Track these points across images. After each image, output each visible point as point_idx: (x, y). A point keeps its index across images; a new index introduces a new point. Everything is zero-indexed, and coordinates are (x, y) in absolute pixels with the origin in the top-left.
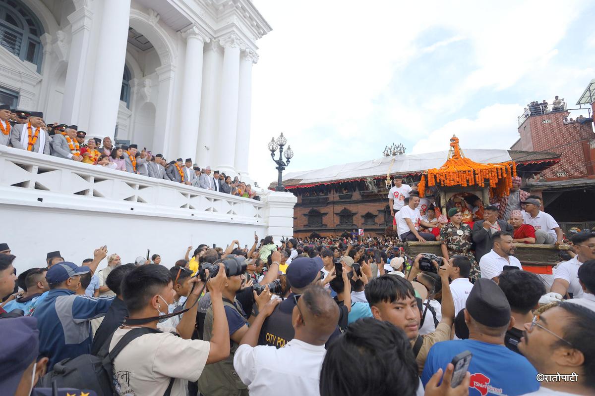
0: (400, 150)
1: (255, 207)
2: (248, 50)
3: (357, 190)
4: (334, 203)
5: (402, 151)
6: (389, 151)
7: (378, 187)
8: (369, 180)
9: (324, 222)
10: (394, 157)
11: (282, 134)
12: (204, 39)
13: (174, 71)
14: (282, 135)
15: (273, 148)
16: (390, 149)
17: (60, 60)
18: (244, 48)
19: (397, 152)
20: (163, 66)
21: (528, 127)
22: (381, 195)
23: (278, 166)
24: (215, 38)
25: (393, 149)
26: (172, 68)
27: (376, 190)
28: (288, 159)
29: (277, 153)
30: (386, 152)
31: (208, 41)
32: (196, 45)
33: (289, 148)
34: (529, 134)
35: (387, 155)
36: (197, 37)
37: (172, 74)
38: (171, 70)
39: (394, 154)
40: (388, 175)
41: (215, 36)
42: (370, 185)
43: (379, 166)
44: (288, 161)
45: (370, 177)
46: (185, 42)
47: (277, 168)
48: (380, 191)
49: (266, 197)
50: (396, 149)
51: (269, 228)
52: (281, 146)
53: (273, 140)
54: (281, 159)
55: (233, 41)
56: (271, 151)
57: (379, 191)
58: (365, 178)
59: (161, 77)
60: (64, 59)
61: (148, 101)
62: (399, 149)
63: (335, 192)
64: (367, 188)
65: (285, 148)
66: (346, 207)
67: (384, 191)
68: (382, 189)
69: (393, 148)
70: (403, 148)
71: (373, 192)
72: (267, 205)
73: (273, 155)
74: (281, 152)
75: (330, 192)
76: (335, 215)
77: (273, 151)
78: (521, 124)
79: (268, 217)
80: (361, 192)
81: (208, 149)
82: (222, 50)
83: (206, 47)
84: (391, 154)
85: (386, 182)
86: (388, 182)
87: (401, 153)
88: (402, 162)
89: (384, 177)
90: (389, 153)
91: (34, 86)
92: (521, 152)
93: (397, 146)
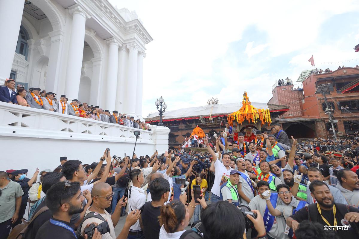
1: (150, 134)
2: (141, 51)
3: (194, 122)
4: (182, 130)
5: (217, 102)
6: (210, 102)
7: (206, 122)
8: (201, 117)
9: (176, 140)
10: (213, 105)
12: (119, 45)
13: (102, 61)
14: (161, 97)
15: (158, 104)
16: (211, 101)
18: (139, 50)
19: (214, 102)
20: (95, 58)
21: (276, 91)
22: (207, 125)
23: (160, 113)
24: (124, 44)
25: (212, 101)
26: (101, 59)
27: (204, 123)
28: (164, 109)
29: (160, 107)
31: (121, 46)
32: (114, 48)
33: (165, 104)
34: (277, 95)
35: (210, 104)
36: (115, 44)
37: (101, 63)
39: (213, 104)
40: (211, 115)
41: (124, 43)
42: (201, 120)
43: (206, 109)
44: (164, 110)
45: (201, 116)
46: (108, 46)
48: (207, 123)
49: (154, 129)
50: (214, 101)
51: (157, 145)
52: (161, 103)
53: (158, 100)
54: (161, 110)
55: (134, 47)
56: (157, 106)
57: (206, 124)
58: (198, 117)
59: (95, 64)
61: (86, 76)
62: (215, 101)
63: (182, 124)
64: (200, 122)
65: (163, 104)
66: (189, 132)
67: (208, 123)
68: (207, 122)
69: (212, 100)
70: (218, 100)
71: (203, 124)
72: (155, 133)
73: (158, 107)
74: (161, 106)
75: (180, 124)
76: (182, 136)
77: (158, 106)
78: (273, 90)
79: (155, 140)
81: (121, 103)
82: (128, 51)
83: (120, 49)
85: (210, 119)
86: (211, 119)
87: (216, 103)
88: (217, 107)
89: (209, 116)
90: (210, 103)
91: (24, 68)
92: (273, 105)
93: (214, 99)
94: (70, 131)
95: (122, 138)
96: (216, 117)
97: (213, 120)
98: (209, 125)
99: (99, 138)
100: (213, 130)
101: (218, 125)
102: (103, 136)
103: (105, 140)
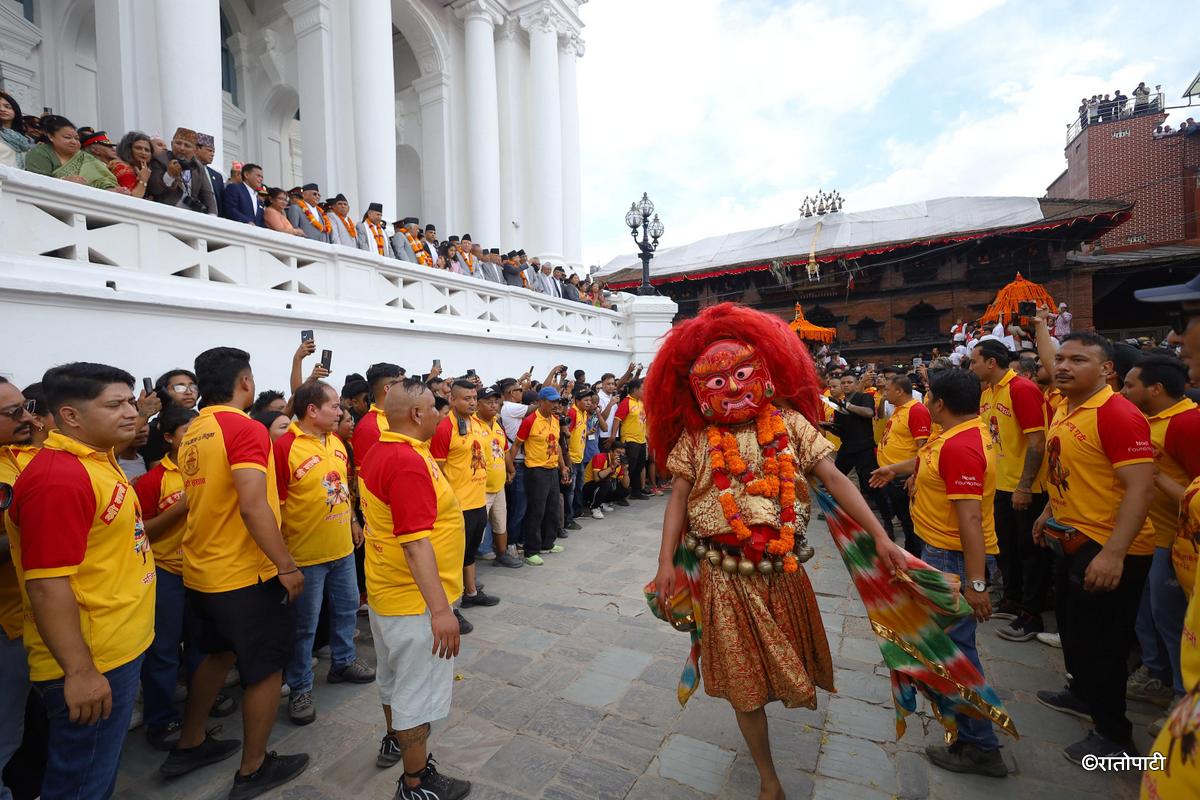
0: (833, 203)
1: (613, 322)
2: (569, 34)
3: (753, 284)
5: (837, 205)
6: (811, 206)
7: (794, 279)
8: (777, 265)
10: (822, 219)
11: (645, 194)
12: (494, 19)
13: (447, 86)
14: (645, 197)
15: (634, 221)
16: (814, 203)
17: (275, 84)
18: (562, 32)
19: (827, 208)
20: (424, 76)
21: (1084, 146)
22: (797, 292)
23: (642, 252)
24: (510, 13)
25: (818, 203)
26: (444, 80)
27: (789, 283)
28: (656, 237)
29: (640, 230)
30: (805, 207)
31: (501, 22)
32: (481, 32)
33: (656, 220)
34: (1084, 162)
35: (809, 215)
36: (483, 16)
37: (445, 92)
38: (442, 84)
39: (821, 212)
40: (812, 255)
41: (509, 10)
42: (779, 275)
43: (794, 236)
44: (655, 242)
45: (777, 259)
46: (461, 28)
47: (640, 255)
48: (797, 286)
49: (627, 305)
50: (824, 202)
51: (637, 355)
52: (646, 216)
53: (634, 208)
54: (645, 240)
55: (546, 20)
56: (632, 227)
57: (794, 287)
58: (767, 263)
59: (424, 98)
60: (283, 82)
61: (403, 143)
62: (830, 201)
63: (710, 291)
64: (774, 280)
65: (651, 219)
67: (803, 285)
68: (799, 282)
69: (819, 199)
70: (840, 199)
71: (784, 288)
72: (629, 319)
73: (635, 232)
74: (645, 227)
75: (701, 291)
77: (635, 227)
78: (1071, 140)
79: (631, 338)
80: (763, 288)
81: (517, 227)
82: (525, 38)
83: (498, 33)
84: (814, 211)
85: (808, 268)
86: (812, 268)
87: (834, 210)
88: (836, 226)
89: (805, 259)
90: (811, 210)
91: (235, 132)
92: (1062, 201)
93: (828, 195)
94: (406, 306)
95: (538, 329)
96: (832, 262)
97: (821, 273)
98: (804, 291)
99: (479, 328)
100: (817, 307)
101: (837, 288)
102: (486, 323)
103: (495, 333)
